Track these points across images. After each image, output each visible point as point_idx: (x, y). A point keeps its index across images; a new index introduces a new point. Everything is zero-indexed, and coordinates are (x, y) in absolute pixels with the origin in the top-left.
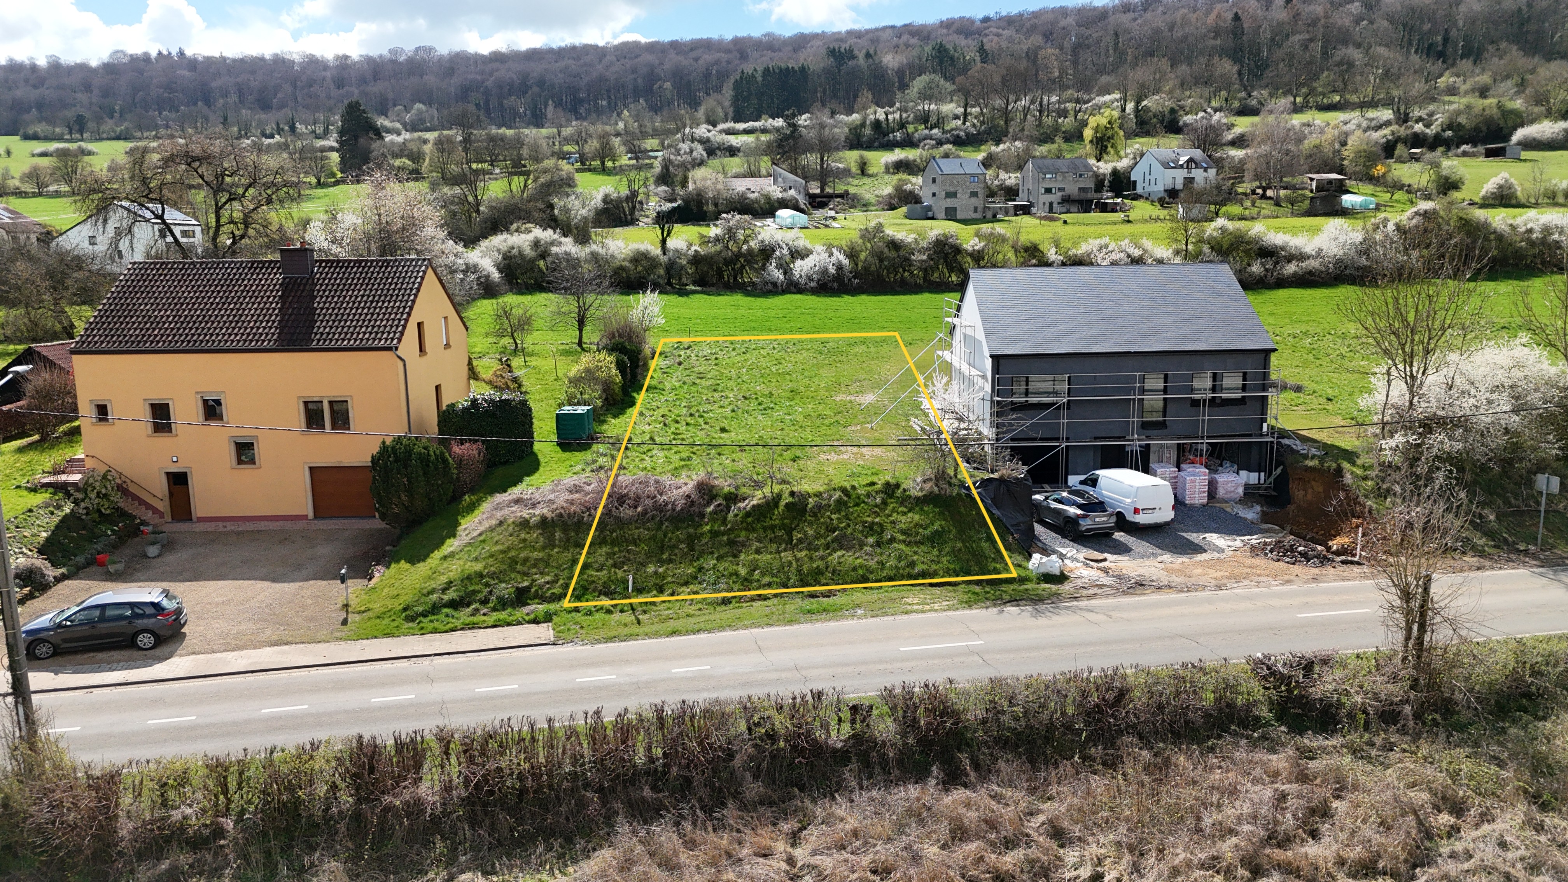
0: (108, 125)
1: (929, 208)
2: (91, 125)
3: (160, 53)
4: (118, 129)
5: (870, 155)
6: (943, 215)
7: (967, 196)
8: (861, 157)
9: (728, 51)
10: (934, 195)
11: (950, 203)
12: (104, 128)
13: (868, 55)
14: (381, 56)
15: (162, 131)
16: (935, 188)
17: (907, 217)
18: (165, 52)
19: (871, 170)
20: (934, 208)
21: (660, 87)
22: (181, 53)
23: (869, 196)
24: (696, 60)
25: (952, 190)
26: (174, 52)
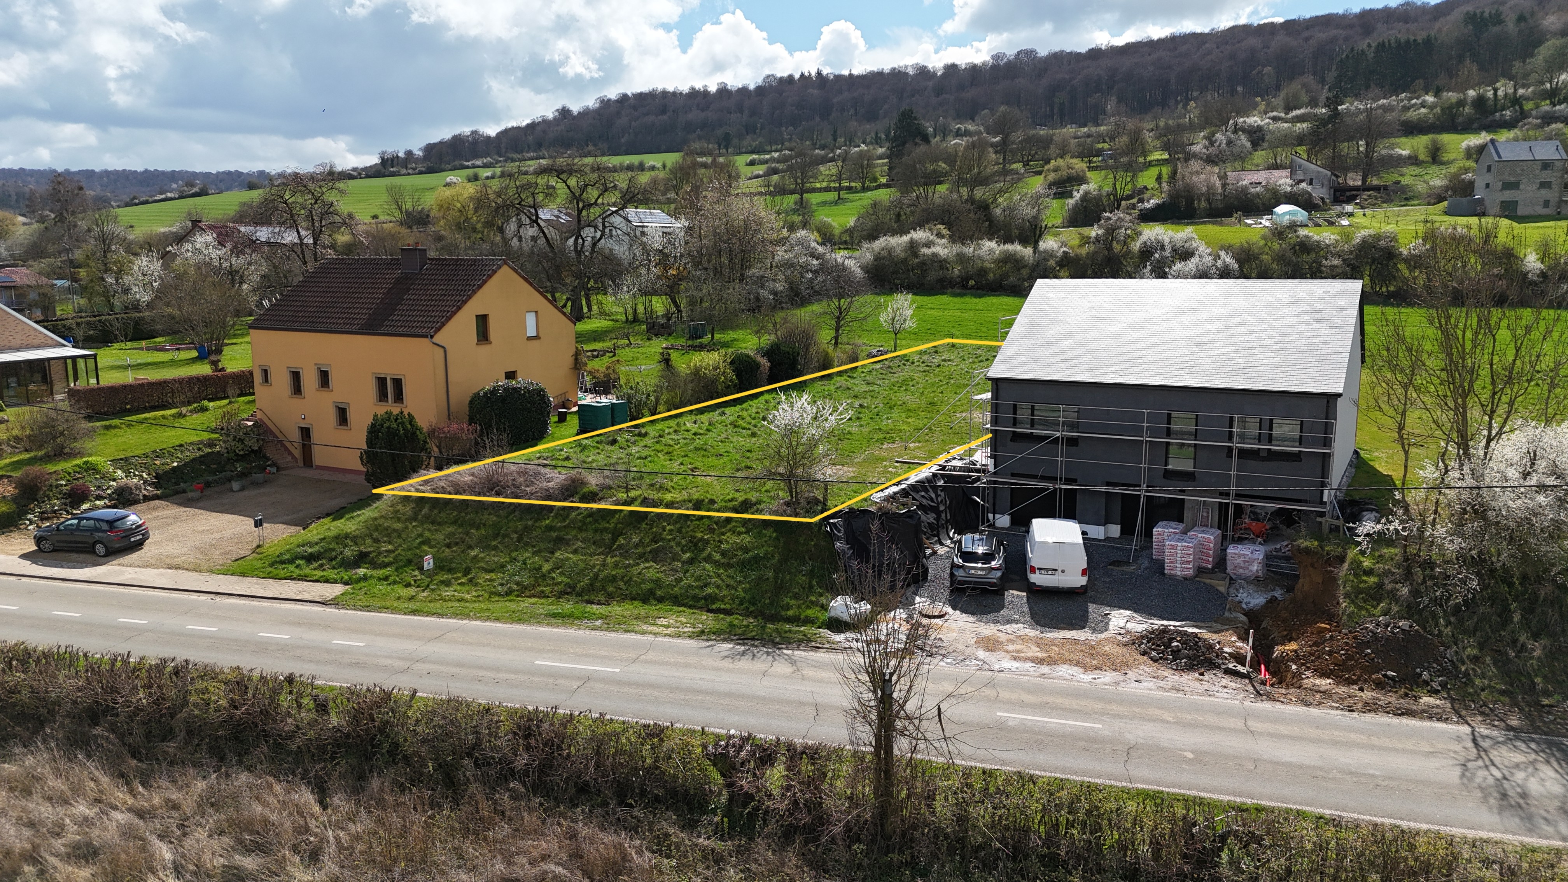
0: (748, 141)
1: (1481, 201)
2: (735, 141)
3: (802, 75)
4: (754, 144)
5: (1446, 138)
6: (1497, 210)
7: (1535, 187)
8: (1434, 142)
9: (1351, 26)
10: (1488, 185)
11: (1508, 195)
12: (745, 143)
13: (1521, 18)
14: (984, 64)
15: (787, 144)
16: (1489, 178)
17: (1446, 213)
18: (807, 74)
19: (1446, 157)
20: (1487, 203)
21: (1259, 73)
22: (819, 73)
23: (1421, 187)
24: (1307, 39)
25: (1512, 179)
26: (814, 73)
